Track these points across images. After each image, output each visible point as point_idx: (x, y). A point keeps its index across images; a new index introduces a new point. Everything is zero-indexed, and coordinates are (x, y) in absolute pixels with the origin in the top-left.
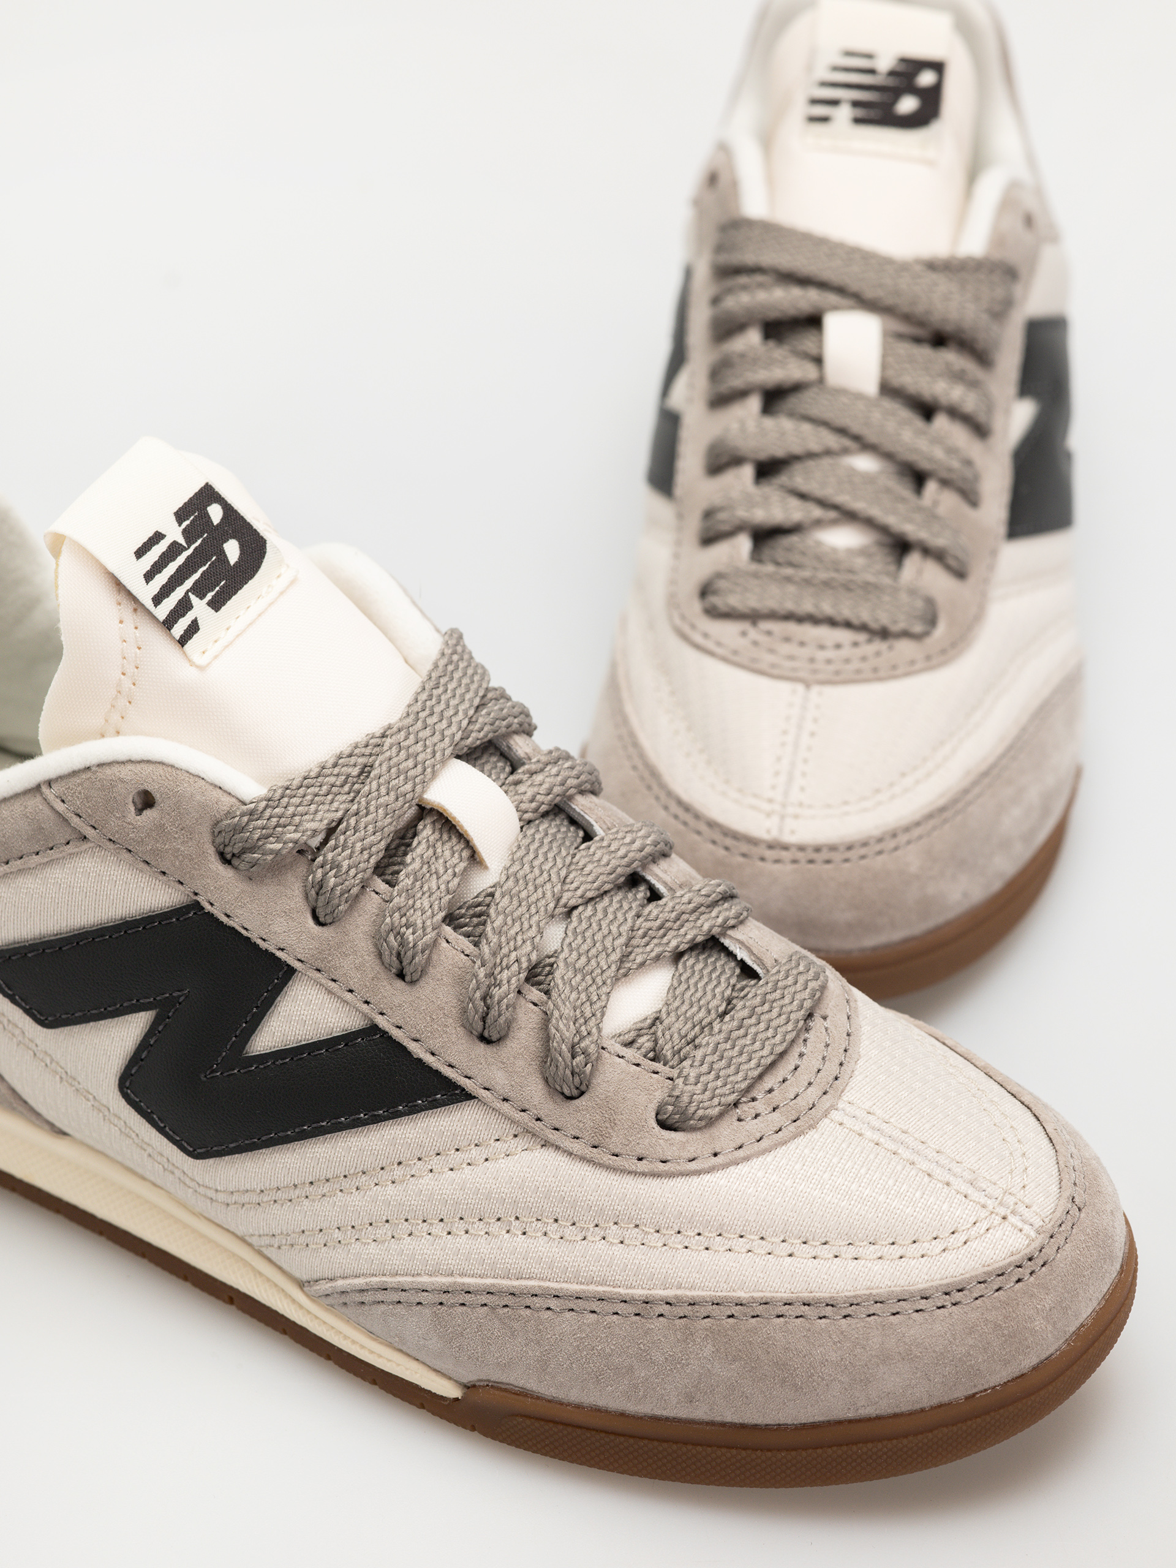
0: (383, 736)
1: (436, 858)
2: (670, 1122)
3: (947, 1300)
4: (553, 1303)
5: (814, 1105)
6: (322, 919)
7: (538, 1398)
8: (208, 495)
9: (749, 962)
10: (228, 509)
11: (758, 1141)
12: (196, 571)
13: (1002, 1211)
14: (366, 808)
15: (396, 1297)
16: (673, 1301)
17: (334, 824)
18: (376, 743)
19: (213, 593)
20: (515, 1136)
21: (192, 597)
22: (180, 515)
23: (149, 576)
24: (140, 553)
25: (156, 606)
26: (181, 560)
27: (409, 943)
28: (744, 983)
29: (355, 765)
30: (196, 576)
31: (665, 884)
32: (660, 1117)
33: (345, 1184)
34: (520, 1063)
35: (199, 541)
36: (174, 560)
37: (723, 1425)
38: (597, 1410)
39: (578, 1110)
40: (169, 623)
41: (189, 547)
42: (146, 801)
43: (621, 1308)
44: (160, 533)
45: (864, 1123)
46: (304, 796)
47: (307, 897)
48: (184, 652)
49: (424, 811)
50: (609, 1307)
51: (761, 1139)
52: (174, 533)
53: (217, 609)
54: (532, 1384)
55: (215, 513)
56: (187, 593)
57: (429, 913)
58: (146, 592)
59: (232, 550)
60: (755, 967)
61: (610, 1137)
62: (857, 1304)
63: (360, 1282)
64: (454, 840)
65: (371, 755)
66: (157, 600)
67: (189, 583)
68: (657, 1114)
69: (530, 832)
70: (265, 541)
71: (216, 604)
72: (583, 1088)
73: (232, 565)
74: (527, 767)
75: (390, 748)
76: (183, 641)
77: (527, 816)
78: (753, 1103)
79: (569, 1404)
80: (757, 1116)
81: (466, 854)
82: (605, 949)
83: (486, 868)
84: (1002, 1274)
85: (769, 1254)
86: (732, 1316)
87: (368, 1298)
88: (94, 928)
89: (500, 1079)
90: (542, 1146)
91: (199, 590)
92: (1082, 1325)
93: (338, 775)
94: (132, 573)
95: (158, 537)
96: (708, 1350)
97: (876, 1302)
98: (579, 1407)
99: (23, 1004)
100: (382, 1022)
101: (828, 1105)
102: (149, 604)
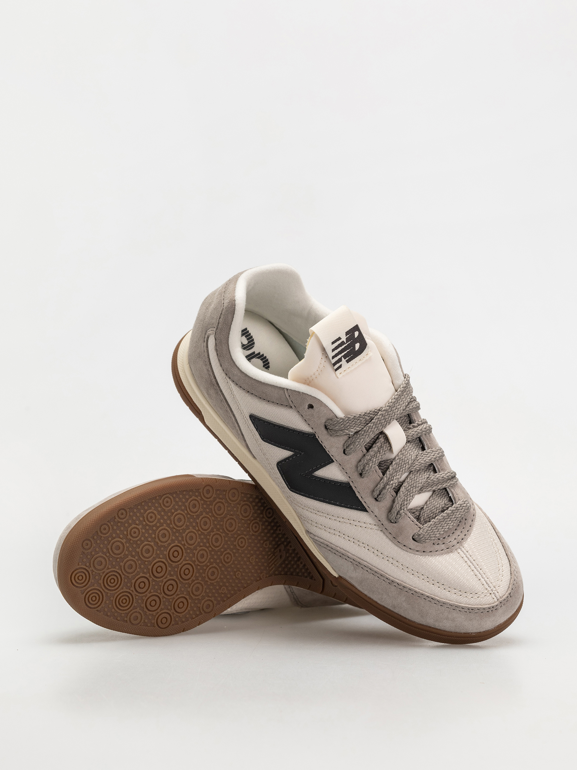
0: (379, 410)
1: (381, 447)
2: (416, 539)
3: (468, 611)
4: (369, 570)
5: (454, 546)
6: (346, 453)
7: (356, 589)
8: (356, 328)
9: (452, 498)
10: (360, 334)
11: (436, 551)
12: (346, 351)
13: (491, 592)
14: (368, 430)
15: (330, 549)
16: (399, 584)
17: (358, 431)
18: (376, 412)
19: (348, 358)
20: (375, 525)
21: (343, 358)
22: (347, 333)
23: (333, 350)
24: (333, 343)
25: (332, 359)
26: (343, 347)
27: (366, 469)
28: (449, 503)
29: (369, 417)
30: (346, 352)
31: (438, 468)
32: (413, 537)
33: (327, 516)
34: (383, 509)
35: (350, 342)
36: (341, 346)
37: (401, 616)
38: (370, 598)
39: (393, 527)
40: (334, 364)
41: (347, 343)
42: (311, 406)
43: (386, 580)
44: (340, 338)
45: (465, 555)
46: (353, 421)
47: (344, 446)
48: (335, 373)
49: (382, 433)
50: (383, 578)
51: (437, 551)
52: (344, 339)
53: (348, 363)
54: (356, 585)
55: (356, 334)
56: (341, 357)
57: (374, 463)
58: (331, 354)
59: (357, 346)
60: (453, 500)
61: (399, 537)
62: (445, 604)
63: (322, 541)
64: (388, 444)
65: (374, 415)
66: (333, 357)
67: (343, 354)
68: (413, 536)
69: (408, 444)
70: (366, 344)
71: (348, 361)
72: (397, 522)
73: (356, 350)
74: (414, 424)
75: (380, 415)
76: (336, 370)
77: (409, 440)
78: (438, 540)
79: (364, 594)
80: (438, 544)
81: (389, 448)
82: (416, 486)
83: (393, 453)
84: (484, 609)
85: (428, 582)
86: (413, 594)
87: (322, 545)
88: (285, 427)
89: (376, 511)
90: (381, 531)
91: (345, 357)
92: (500, 624)
93: (363, 418)
94: (329, 348)
95: (339, 339)
96: (404, 599)
97: (450, 605)
98: (366, 595)
99: (259, 432)
100: (351, 484)
101: (458, 547)
102: (331, 358)
